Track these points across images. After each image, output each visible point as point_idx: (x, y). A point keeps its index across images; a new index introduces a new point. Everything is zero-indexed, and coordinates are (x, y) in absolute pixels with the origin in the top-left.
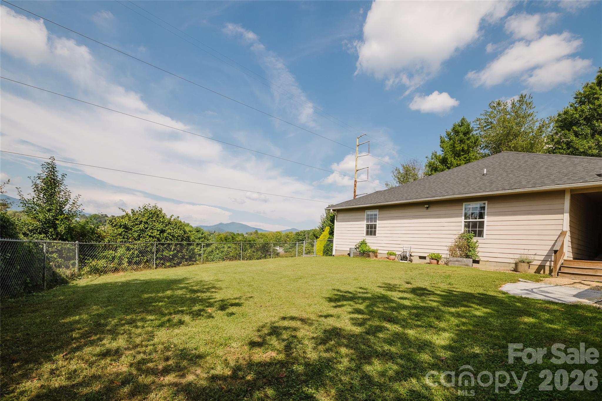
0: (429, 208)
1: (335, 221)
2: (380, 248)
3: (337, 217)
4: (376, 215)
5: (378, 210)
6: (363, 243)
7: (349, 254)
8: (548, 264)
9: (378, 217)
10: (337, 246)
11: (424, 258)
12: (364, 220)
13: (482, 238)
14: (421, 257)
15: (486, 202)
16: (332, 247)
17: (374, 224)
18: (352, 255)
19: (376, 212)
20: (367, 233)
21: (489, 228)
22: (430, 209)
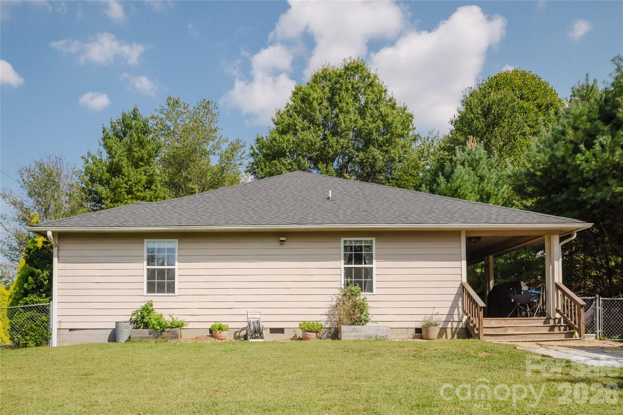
0: (285, 243)
1: (55, 260)
2: (188, 319)
3: (58, 250)
4: (172, 250)
5: (177, 240)
6: (147, 310)
7: (113, 337)
8: (449, 325)
9: (177, 254)
10: (63, 319)
11: (281, 331)
12: (141, 261)
13: (372, 294)
14: (273, 331)
15: (374, 239)
16: (48, 322)
17: (169, 270)
18: (123, 337)
19: (174, 244)
20: (151, 288)
21: (381, 278)
22: (286, 245)
